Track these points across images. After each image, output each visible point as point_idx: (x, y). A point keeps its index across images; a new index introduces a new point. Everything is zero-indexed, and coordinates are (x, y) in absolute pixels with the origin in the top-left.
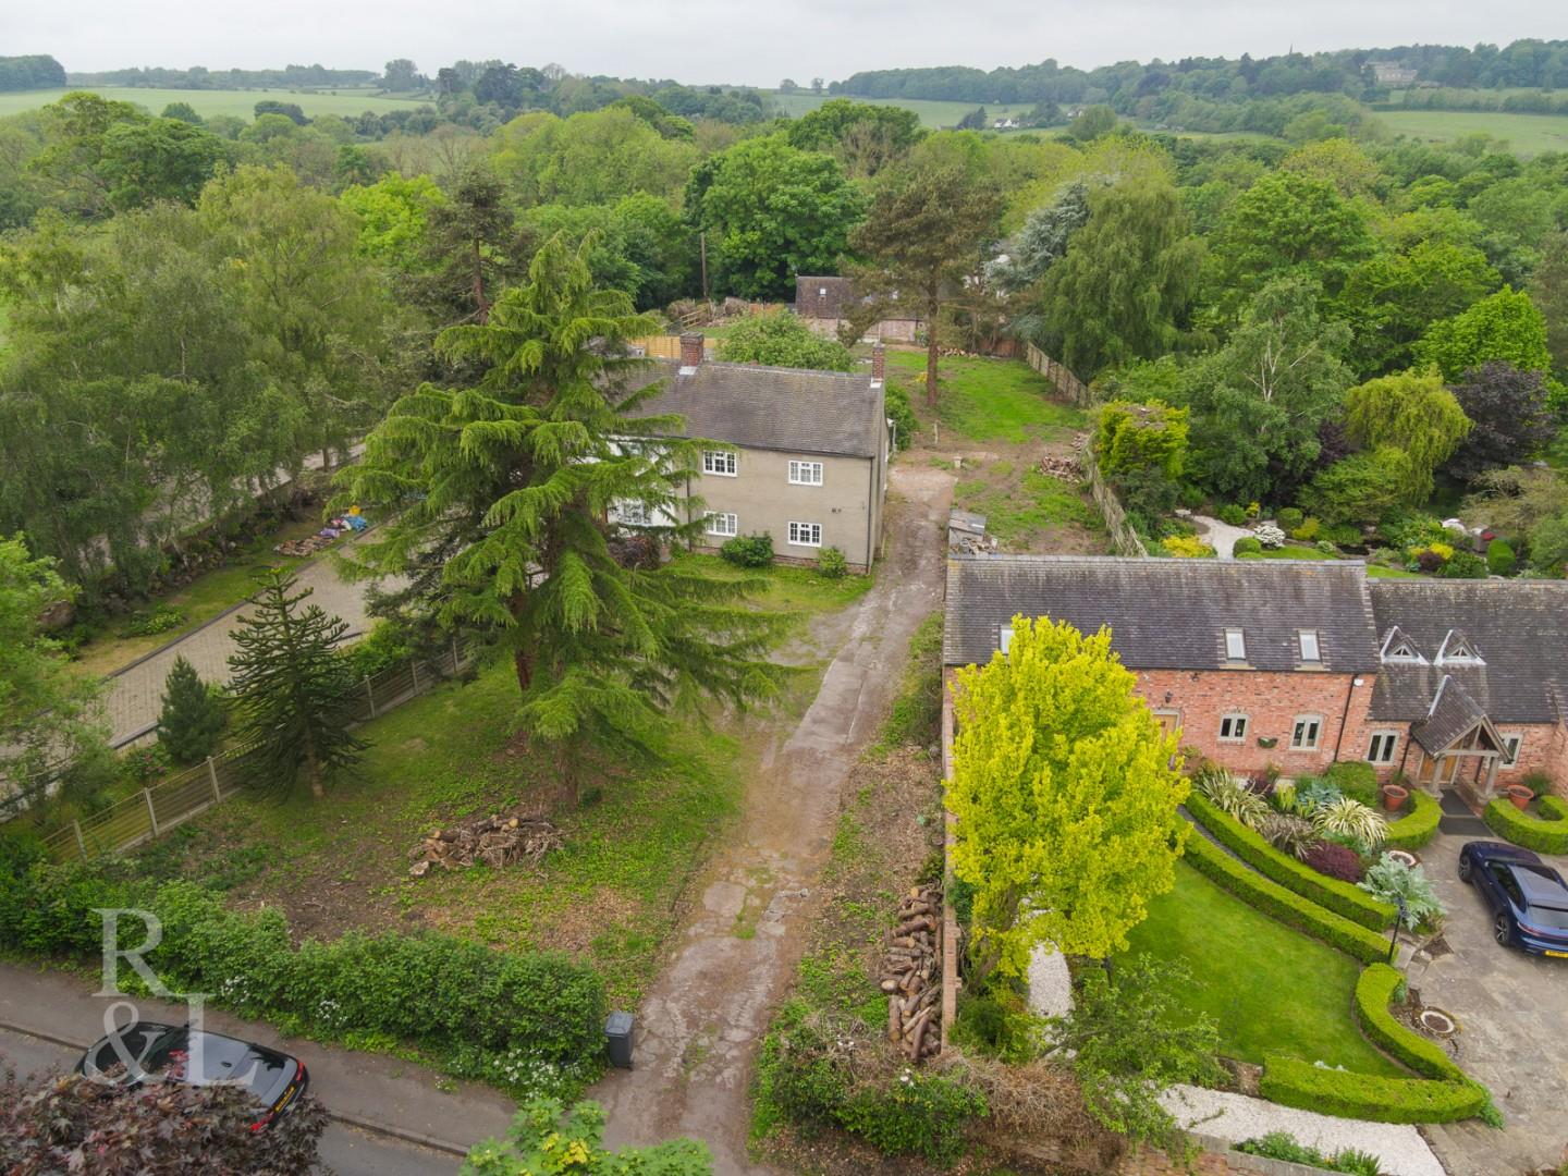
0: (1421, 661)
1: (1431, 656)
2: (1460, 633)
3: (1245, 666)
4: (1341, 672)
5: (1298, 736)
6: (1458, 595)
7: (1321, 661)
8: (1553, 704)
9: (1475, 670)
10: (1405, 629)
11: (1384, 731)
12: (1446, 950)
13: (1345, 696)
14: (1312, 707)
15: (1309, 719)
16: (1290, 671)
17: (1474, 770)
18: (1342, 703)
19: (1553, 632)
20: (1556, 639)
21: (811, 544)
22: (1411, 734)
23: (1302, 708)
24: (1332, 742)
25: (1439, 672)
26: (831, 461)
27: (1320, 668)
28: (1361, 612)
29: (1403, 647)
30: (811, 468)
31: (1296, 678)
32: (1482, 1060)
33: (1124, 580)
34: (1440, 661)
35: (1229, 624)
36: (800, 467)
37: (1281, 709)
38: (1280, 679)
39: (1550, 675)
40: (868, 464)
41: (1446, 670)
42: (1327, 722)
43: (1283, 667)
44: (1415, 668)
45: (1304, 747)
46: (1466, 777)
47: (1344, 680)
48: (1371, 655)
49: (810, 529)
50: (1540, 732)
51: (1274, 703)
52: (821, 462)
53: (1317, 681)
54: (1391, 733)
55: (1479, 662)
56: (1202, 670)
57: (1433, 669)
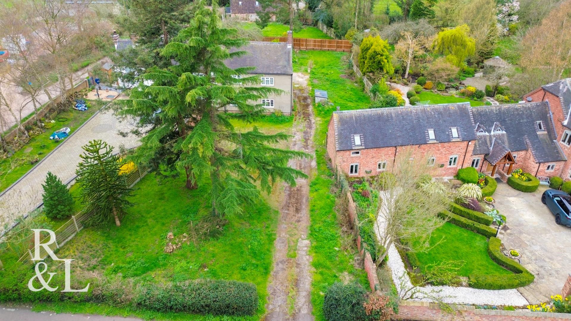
0: (487, 134)
1: (489, 132)
2: (498, 123)
3: (436, 142)
4: (465, 141)
5: (450, 162)
6: (496, 111)
7: (459, 138)
8: (526, 144)
9: (503, 135)
10: (481, 123)
11: (476, 158)
12: (508, 229)
13: (466, 148)
14: (455, 153)
15: (454, 156)
16: (449, 142)
17: (502, 167)
18: (464, 151)
19: (525, 120)
20: (526, 122)
21: (270, 107)
22: (485, 158)
23: (452, 153)
24: (461, 163)
25: (492, 137)
26: (277, 77)
27: (459, 140)
28: (470, 120)
29: (482, 130)
30: (269, 79)
31: (451, 143)
32: (528, 264)
33: (393, 115)
34: (492, 133)
35: (429, 128)
36: (265, 79)
37: (445, 154)
38: (446, 145)
39: (525, 135)
40: (290, 77)
41: (494, 136)
42: (460, 157)
43: (447, 141)
44: (485, 137)
45: (452, 166)
46: (500, 169)
47: (466, 143)
48: (474, 134)
49: (270, 102)
50: (523, 153)
51: (444, 152)
52: (273, 77)
53: (457, 144)
54: (478, 158)
55: (504, 132)
56: (422, 144)
57: (490, 136)
